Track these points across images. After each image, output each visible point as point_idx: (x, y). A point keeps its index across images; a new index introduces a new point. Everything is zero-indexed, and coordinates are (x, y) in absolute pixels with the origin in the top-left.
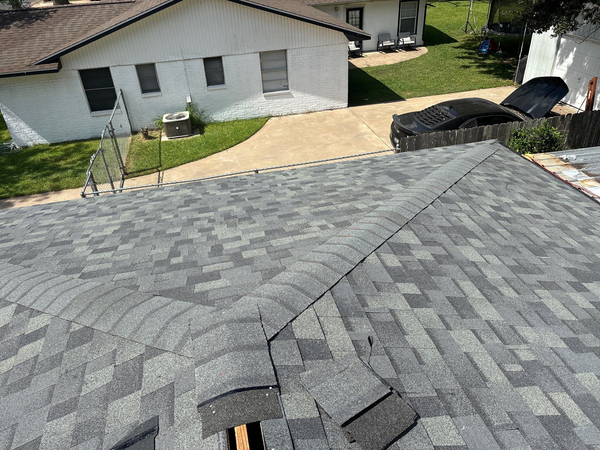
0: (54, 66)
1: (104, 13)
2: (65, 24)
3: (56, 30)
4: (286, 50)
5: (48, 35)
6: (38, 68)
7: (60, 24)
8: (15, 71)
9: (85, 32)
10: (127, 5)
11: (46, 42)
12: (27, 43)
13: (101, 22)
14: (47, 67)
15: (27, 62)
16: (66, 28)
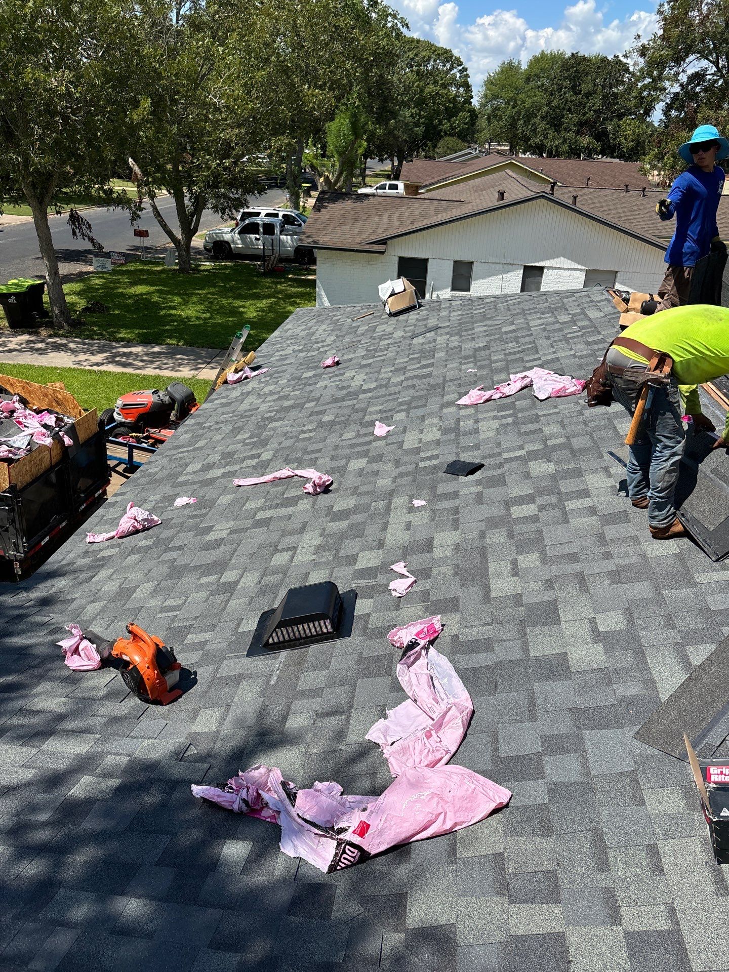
0: (381, 248)
1: (432, 208)
2: (393, 213)
3: (385, 217)
4: (617, 272)
5: (377, 219)
6: (367, 248)
7: (389, 212)
8: (347, 246)
9: (412, 223)
10: (456, 203)
11: (375, 226)
12: (358, 224)
13: (428, 215)
14: (376, 248)
15: (358, 240)
16: (395, 217)
